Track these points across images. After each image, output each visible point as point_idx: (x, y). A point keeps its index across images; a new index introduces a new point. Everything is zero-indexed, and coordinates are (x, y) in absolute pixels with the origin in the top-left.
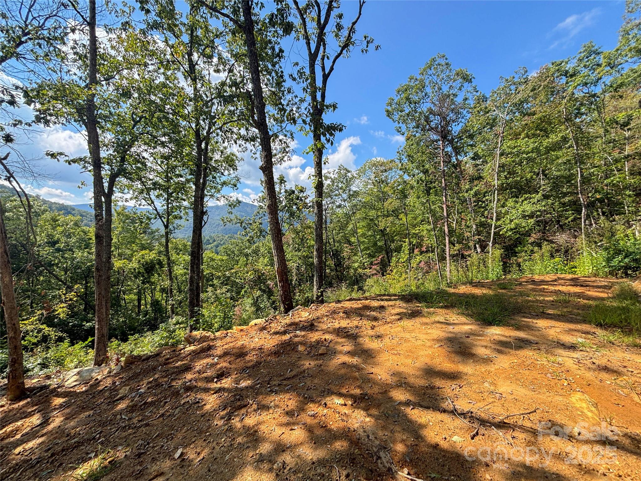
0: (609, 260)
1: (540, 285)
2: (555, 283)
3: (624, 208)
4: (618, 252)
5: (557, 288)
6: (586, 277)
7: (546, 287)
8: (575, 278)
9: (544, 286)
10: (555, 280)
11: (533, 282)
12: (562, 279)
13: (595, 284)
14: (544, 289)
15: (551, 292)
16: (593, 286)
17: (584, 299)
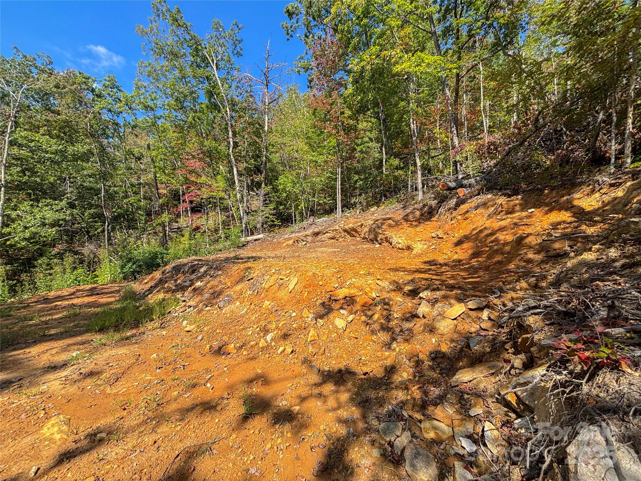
0: (123, 267)
1: (53, 302)
2: (72, 296)
3: (137, 224)
4: (130, 260)
5: (71, 302)
6: (104, 285)
7: (59, 303)
8: (93, 288)
9: (57, 303)
10: (72, 294)
11: (46, 300)
12: (80, 291)
13: (110, 290)
14: (56, 306)
15: (64, 307)
16: (107, 293)
17: (94, 308)
